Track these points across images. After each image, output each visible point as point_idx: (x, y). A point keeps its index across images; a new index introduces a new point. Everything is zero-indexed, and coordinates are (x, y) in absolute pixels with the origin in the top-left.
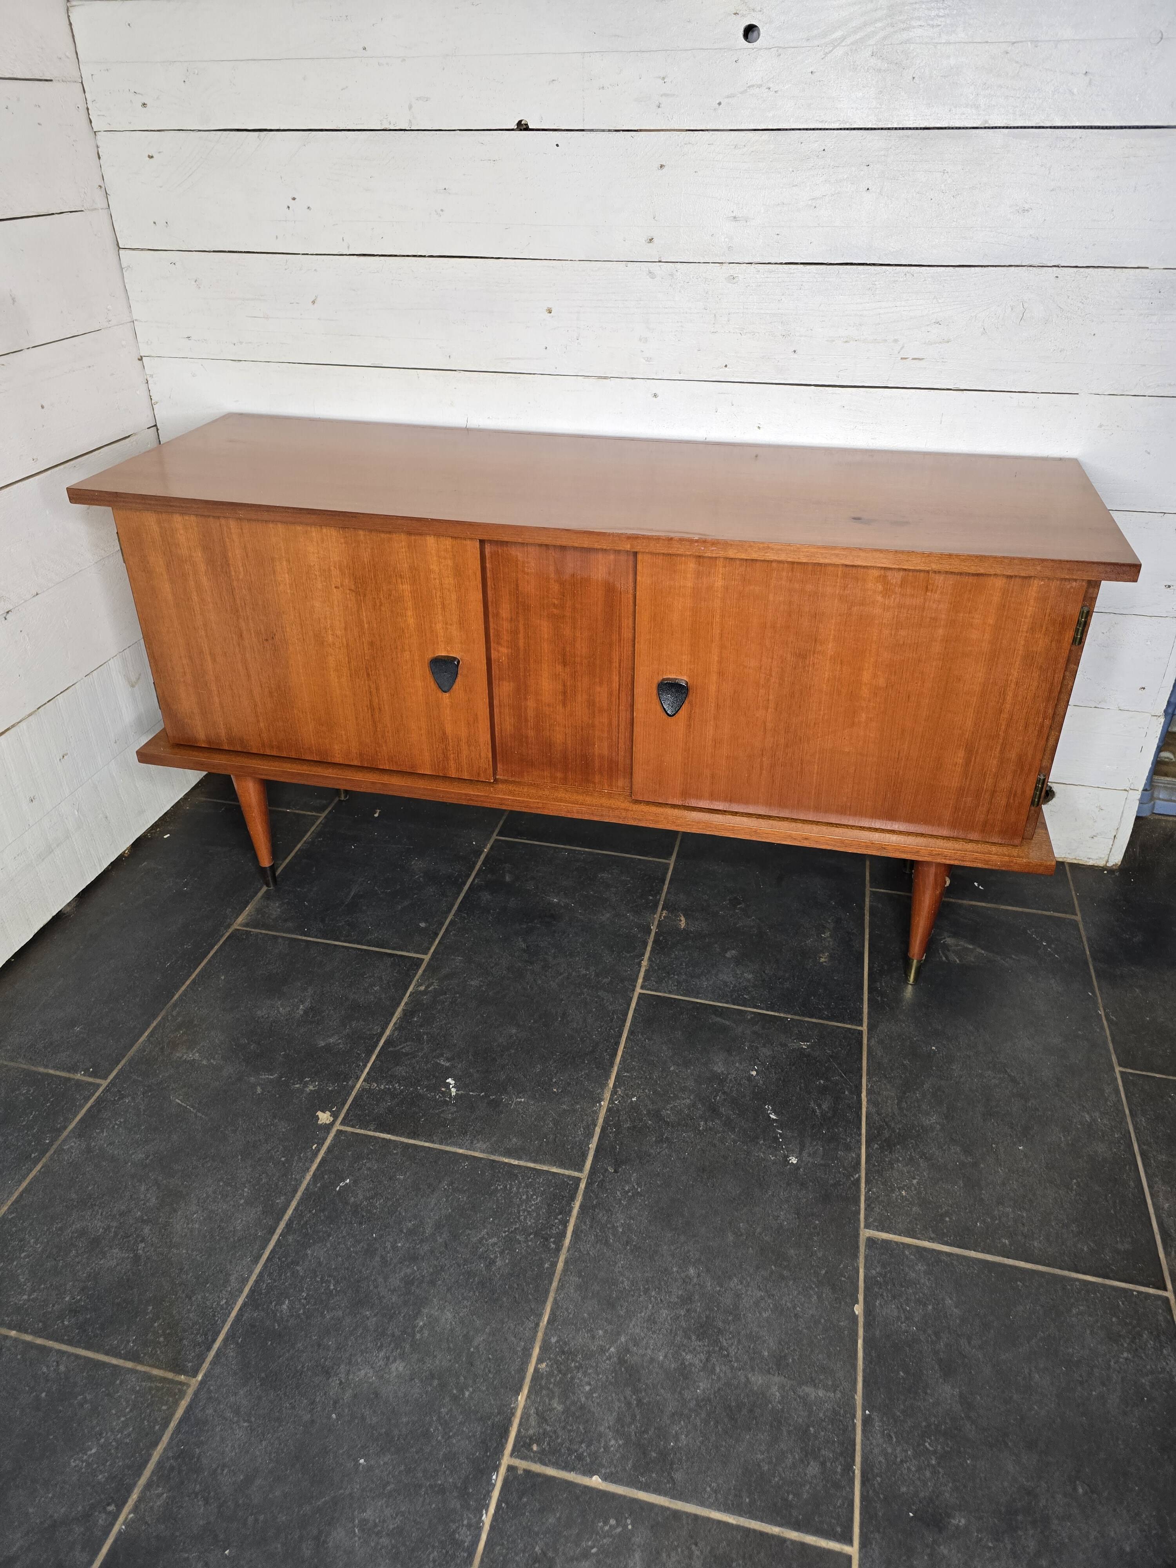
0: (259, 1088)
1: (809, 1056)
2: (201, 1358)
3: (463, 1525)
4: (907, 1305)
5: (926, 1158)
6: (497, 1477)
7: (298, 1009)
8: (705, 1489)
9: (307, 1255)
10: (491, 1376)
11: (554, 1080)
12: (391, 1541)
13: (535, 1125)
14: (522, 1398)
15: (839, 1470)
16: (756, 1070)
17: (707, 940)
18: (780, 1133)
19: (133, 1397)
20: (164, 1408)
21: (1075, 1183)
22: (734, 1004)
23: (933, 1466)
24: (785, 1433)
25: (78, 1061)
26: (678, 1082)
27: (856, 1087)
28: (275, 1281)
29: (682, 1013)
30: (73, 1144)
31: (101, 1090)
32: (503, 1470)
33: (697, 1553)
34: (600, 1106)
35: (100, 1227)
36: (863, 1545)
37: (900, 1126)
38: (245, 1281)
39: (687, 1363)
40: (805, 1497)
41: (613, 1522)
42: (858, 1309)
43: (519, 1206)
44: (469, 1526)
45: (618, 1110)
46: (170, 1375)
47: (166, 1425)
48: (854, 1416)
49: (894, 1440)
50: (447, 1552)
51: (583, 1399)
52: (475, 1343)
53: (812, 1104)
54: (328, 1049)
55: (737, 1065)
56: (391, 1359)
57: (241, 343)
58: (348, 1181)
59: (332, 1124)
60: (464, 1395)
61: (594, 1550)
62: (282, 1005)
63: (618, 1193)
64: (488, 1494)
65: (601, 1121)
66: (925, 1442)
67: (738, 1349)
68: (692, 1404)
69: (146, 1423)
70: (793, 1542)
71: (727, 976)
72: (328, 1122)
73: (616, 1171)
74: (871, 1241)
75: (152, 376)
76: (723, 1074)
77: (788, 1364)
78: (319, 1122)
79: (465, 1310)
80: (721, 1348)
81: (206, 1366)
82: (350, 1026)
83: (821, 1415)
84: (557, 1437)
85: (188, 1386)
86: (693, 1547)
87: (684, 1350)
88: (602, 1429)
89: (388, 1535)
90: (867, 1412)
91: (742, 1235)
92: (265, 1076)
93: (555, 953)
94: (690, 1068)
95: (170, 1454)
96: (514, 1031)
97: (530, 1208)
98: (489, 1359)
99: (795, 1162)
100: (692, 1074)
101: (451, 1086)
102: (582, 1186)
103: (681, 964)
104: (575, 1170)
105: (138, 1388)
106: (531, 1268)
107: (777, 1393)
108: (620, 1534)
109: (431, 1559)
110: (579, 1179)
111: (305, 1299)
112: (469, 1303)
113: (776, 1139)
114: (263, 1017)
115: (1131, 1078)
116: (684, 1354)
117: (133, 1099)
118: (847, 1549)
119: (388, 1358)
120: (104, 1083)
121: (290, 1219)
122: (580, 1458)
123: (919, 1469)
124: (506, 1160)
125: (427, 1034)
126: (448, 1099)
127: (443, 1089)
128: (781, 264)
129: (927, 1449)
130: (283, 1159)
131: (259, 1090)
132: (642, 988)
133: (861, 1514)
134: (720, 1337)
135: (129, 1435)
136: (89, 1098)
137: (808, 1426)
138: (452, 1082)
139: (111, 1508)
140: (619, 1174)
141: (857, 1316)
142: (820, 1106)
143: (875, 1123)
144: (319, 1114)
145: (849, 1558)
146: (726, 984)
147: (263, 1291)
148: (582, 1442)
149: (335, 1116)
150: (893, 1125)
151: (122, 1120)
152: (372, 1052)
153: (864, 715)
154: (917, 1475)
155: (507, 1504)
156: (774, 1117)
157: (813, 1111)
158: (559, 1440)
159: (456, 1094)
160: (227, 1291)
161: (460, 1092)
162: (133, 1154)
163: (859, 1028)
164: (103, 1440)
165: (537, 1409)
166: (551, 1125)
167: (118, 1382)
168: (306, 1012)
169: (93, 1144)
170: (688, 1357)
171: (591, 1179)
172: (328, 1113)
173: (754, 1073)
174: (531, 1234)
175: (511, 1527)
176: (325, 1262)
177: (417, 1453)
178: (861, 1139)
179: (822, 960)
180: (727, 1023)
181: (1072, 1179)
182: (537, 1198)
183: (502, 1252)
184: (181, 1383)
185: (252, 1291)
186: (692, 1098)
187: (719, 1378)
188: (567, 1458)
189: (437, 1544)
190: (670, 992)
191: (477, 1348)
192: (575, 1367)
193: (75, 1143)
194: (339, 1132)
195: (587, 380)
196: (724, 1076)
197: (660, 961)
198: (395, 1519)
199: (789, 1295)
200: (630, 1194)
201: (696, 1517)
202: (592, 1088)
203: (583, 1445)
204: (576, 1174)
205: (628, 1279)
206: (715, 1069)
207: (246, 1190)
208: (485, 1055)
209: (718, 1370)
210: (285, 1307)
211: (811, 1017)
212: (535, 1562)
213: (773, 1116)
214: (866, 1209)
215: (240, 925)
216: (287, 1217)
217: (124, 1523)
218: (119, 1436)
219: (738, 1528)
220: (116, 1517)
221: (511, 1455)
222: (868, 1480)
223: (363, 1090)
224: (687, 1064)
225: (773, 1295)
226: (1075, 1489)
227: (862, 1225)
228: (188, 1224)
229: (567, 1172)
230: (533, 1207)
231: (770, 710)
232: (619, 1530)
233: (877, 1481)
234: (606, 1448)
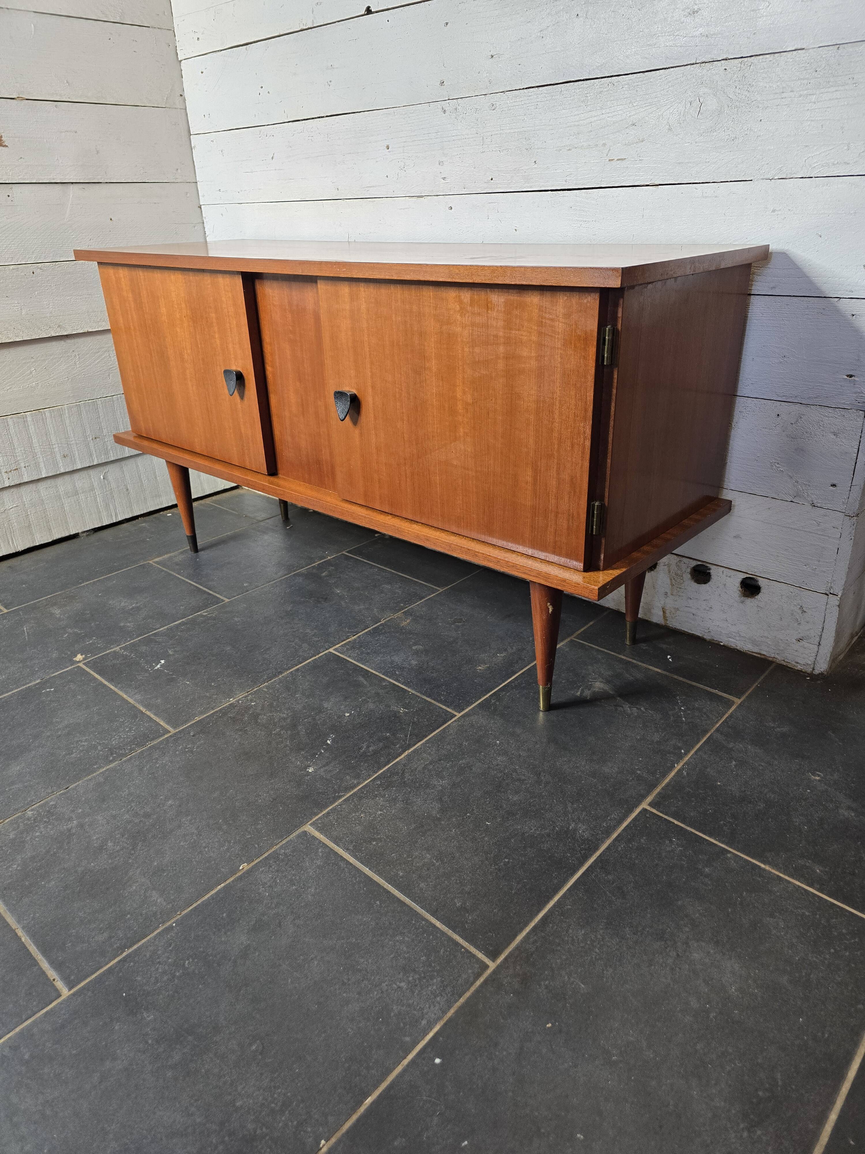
0: (67, 634)
1: (399, 718)
4: (281, 878)
5: (406, 802)
7: (131, 606)
11: (219, 679)
13: (179, 697)
15: (117, 946)
16: (351, 714)
17: (411, 636)
18: (321, 753)
21: (505, 862)
22: (383, 674)
23: (174, 976)
24: (111, 910)
25: (7, 599)
26: (292, 704)
27: (409, 745)
29: (341, 669)
34: (228, 700)
36: (75, 994)
37: (411, 778)
39: (105, 847)
40: (77, 949)
42: (244, 867)
43: (120, 731)
45: (236, 706)
48: (163, 923)
49: (170, 948)
51: (28, 839)
52: (14, 786)
53: (365, 744)
54: (122, 628)
55: (342, 706)
57: (243, 191)
58: (53, 689)
59: (79, 662)
62: (126, 602)
63: (181, 747)
65: (218, 709)
66: (188, 960)
67: (143, 854)
68: (80, 869)
70: (40, 968)
71: (399, 658)
72: (78, 660)
73: (194, 736)
74: (304, 834)
75: (205, 218)
76: (326, 708)
77: (161, 875)
78: (74, 659)
79: (28, 770)
80: (133, 849)
82: (146, 621)
83: (144, 912)
87: (112, 840)
88: (19, 857)
90: (174, 925)
91: (224, 796)
92: (76, 630)
93: (303, 617)
94: (309, 699)
97: (125, 734)
98: (11, 796)
99: (310, 771)
100: (306, 702)
101: (159, 664)
102: (166, 736)
103: (376, 644)
104: (172, 727)
106: (86, 764)
107: (135, 887)
110: (169, 732)
112: (35, 767)
113: (314, 754)
114: (110, 604)
115: (648, 816)
116: (110, 842)
117: (9, 621)
118: (64, 990)
120: (6, 611)
123: (164, 973)
124: (141, 708)
125: (180, 636)
126: (149, 669)
127: (153, 664)
128: (523, 89)
129: (184, 964)
130: (37, 669)
131: (66, 636)
132: (335, 649)
133: (97, 976)
134: (141, 843)
137: (129, 913)
138: (163, 662)
140: (194, 738)
141: (239, 870)
142: (368, 747)
143: (395, 770)
144: (79, 655)
145: (59, 996)
146: (392, 662)
149: (86, 658)
150: (407, 775)
152: (141, 636)
153: (461, 430)
154: (158, 975)
156: (329, 742)
157: (360, 748)
159: (158, 668)
161: (161, 668)
163: (456, 713)
166: (188, 700)
168: (133, 608)
170: (110, 844)
171: (175, 734)
172: (83, 656)
173: (348, 715)
174: (108, 748)
178: (373, 775)
179: (479, 668)
180: (365, 683)
181: (506, 858)
182: (134, 733)
183: (83, 749)
186: (289, 714)
187: (111, 864)
190: (349, 656)
191: (13, 789)
192: (45, 821)
194: (77, 666)
196: (325, 710)
197: (365, 639)
199: (211, 839)
200: (187, 750)
202: (236, 690)
204: (171, 729)
205: (129, 791)
206: (325, 704)
208: (197, 655)
209: (117, 859)
211: (430, 697)
214: (324, 815)
215: (156, 562)
222: (125, 961)
223: (115, 651)
224: (309, 696)
225: (201, 836)
227: (310, 822)
229: (166, 726)
230: (128, 735)
231: (405, 422)
233: (130, 964)
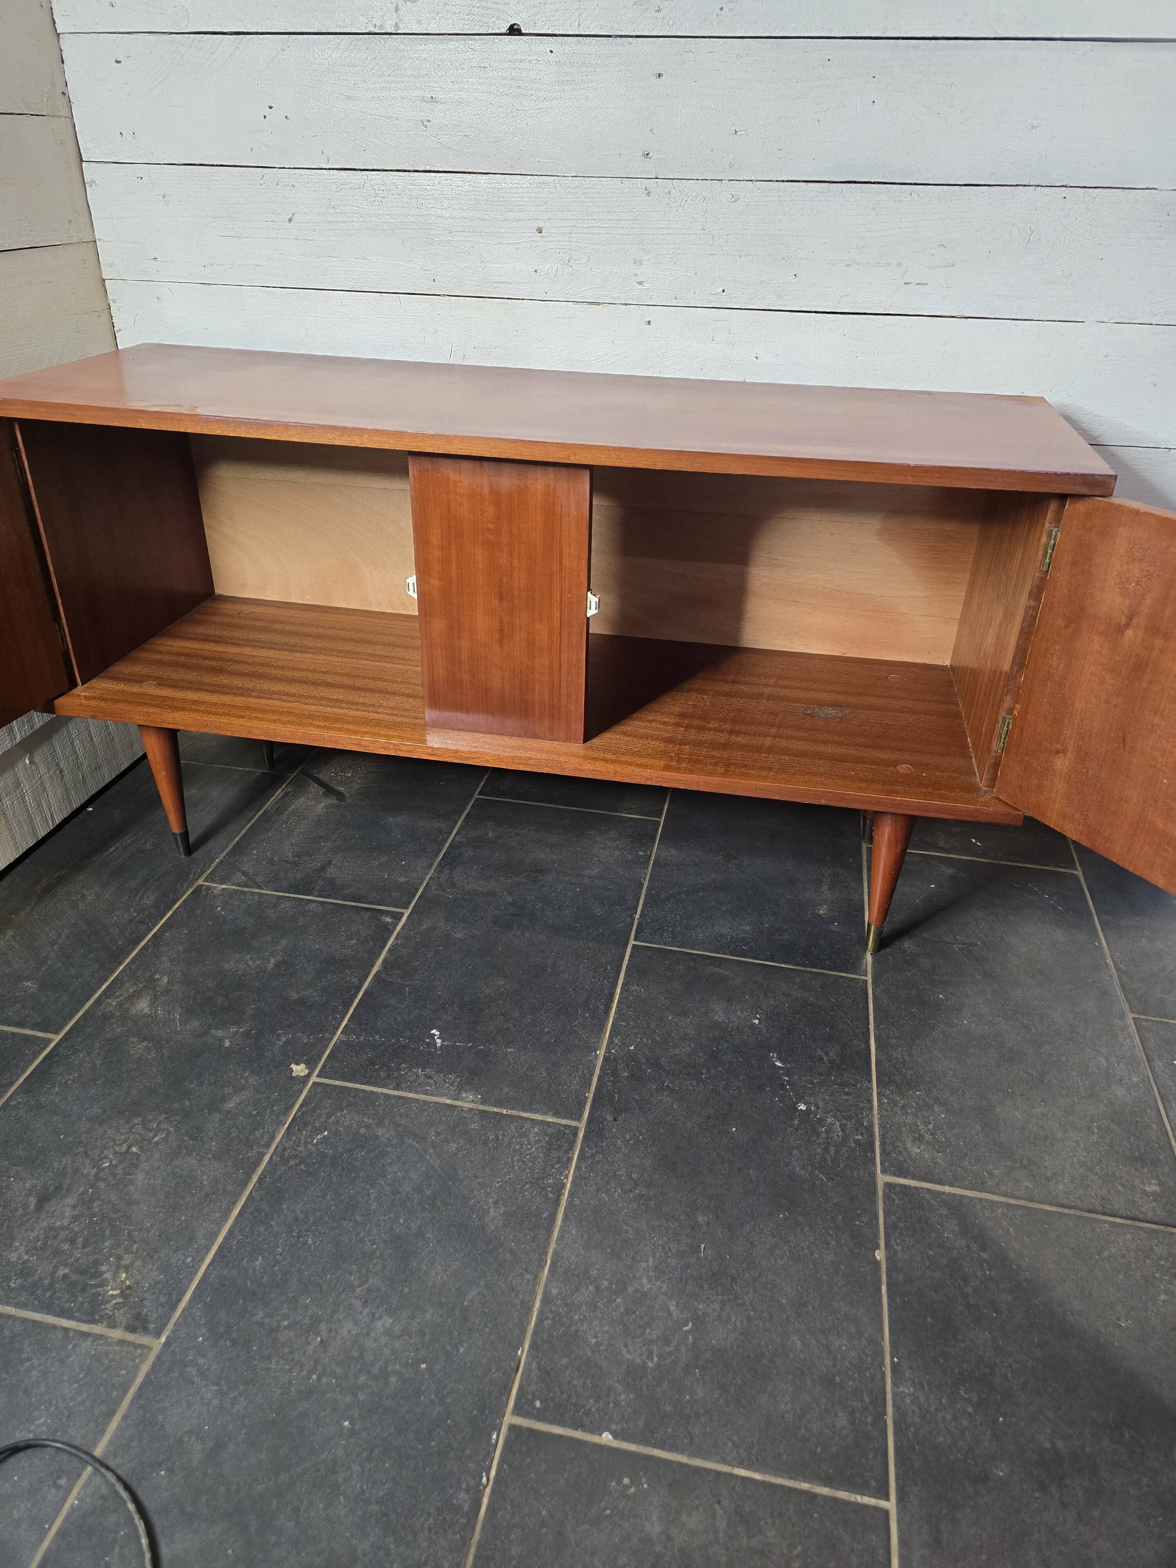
0: (227, 1041)
1: (813, 1005)
2: (166, 1318)
3: (461, 1489)
4: (931, 1249)
5: (940, 1103)
6: (498, 1436)
7: (269, 962)
8: (726, 1444)
9: (282, 1209)
10: (487, 1330)
11: (546, 1030)
12: (380, 1508)
13: (527, 1075)
14: (523, 1353)
15: (869, 1420)
16: (758, 1019)
17: (701, 894)
18: (787, 1081)
19: (88, 1361)
20: (123, 1372)
21: (1096, 1126)
22: (732, 955)
23: (970, 1414)
24: (809, 1383)
25: (27, 1017)
26: (677, 1031)
27: (863, 1034)
28: (247, 1237)
29: (678, 964)
30: (20, 1100)
31: (52, 1045)
32: (504, 1429)
33: (720, 1512)
34: (596, 1054)
35: (51, 1185)
36: (900, 1499)
37: (912, 1073)
38: (214, 1236)
39: (700, 1313)
40: (834, 1449)
41: (626, 1481)
42: (880, 1255)
43: (512, 1156)
44: (468, 1490)
45: (615, 1059)
46: (130, 1337)
47: (125, 1391)
48: (882, 1364)
49: (926, 1388)
50: (444, 1519)
51: (589, 1353)
52: (469, 1296)
53: (819, 1052)
54: (301, 1002)
55: (739, 1013)
56: (377, 1315)
57: (212, 265)
58: (326, 1133)
59: (308, 1076)
60: (458, 1351)
61: (608, 1512)
62: (251, 959)
63: (619, 1142)
64: (489, 1456)
65: (597, 1071)
66: (960, 1389)
67: (754, 1297)
68: (708, 1355)
69: (102, 1389)
70: (825, 1498)
71: (724, 928)
72: (303, 1074)
73: (615, 1120)
74: (889, 1186)
75: (114, 301)
76: (724, 1023)
77: (808, 1312)
78: (294, 1074)
79: (457, 1263)
80: (736, 1298)
81: (170, 1326)
82: (326, 979)
83: (847, 1364)
84: (562, 1393)
85: (150, 1349)
86: (716, 1506)
87: (696, 1300)
88: (611, 1382)
89: (377, 1502)
90: (896, 1360)
91: (752, 1181)
92: (233, 1029)
93: (542, 906)
94: (689, 1017)
95: (130, 1422)
96: (502, 982)
97: (525, 1157)
98: (485, 1312)
99: (804, 1109)
100: (691, 1023)
101: (436, 1037)
102: (581, 1135)
103: (675, 917)
104: (572, 1119)
105: (93, 1352)
106: (527, 1218)
107: (799, 1342)
108: (635, 1494)
109: (426, 1527)
110: (575, 1130)
111: (281, 1254)
112: (462, 1255)
113: (783, 1086)
114: (230, 970)
115: (1144, 1024)
116: (696, 1303)
117: (89, 1053)
118: (883, 1504)
119: (373, 1314)
120: (57, 1038)
121: (262, 1174)
122: (587, 1413)
123: (955, 1418)
124: (496, 1110)
125: (408, 985)
126: (433, 1050)
127: (427, 1040)
128: (783, 181)
129: (962, 1396)
130: (254, 1112)
131: (227, 1044)
132: (635, 940)
133: (896, 1465)
134: (734, 1286)
135: (83, 1402)
136: (40, 1053)
137: (834, 1376)
138: (437, 1033)
139: (62, 1482)
140: (618, 1123)
141: (879, 1262)
142: (827, 1053)
143: (885, 1069)
144: (293, 1066)
145: (886, 1513)
146: (722, 936)
147: (234, 1248)
148: (590, 1397)
149: (311, 1067)
150: (904, 1071)
151: (76, 1075)
152: (350, 1005)
154: (953, 1424)
155: (510, 1465)
156: (780, 1065)
157: (820, 1059)
158: (565, 1396)
159: (442, 1045)
160: (193, 1248)
161: (445, 1043)
162: (87, 1109)
163: (863, 978)
164: (52, 1409)
165: (539, 1363)
166: (544, 1074)
167: (70, 1346)
168: (277, 965)
169: (43, 1099)
170: (701, 1306)
171: (590, 1128)
172: (303, 1066)
173: (757, 1022)
174: (527, 1183)
175: (514, 1489)
176: (302, 1216)
177: (408, 1412)
178: (872, 1086)
179: (821, 912)
180: (728, 973)
181: (1092, 1122)
182: (531, 1148)
183: (496, 1203)
184: (141, 1346)
185: (221, 1248)
186: (692, 1046)
187: (735, 1329)
188: (574, 1414)
189: (432, 1510)
190: (665, 944)
191: (471, 1301)
192: (580, 1319)
193: (23, 1099)
194: (315, 1084)
195: (578, 306)
196: (726, 1025)
197: (653, 914)
198: (384, 1484)
199: (805, 1242)
200: (631, 1142)
201: (718, 1474)
202: (587, 1037)
203: (591, 1401)
204: (573, 1123)
205: (633, 1227)
206: (716, 1018)
207: (213, 1144)
208: (472, 1007)
209: (733, 1319)
210: (258, 1263)
211: (814, 967)
212: (542, 1527)
213: (778, 1064)
214: (881, 1155)
215: (205, 881)
216: (259, 1171)
217: (77, 1498)
218: (71, 1404)
219: (764, 1483)
220: (69, 1492)
221: (513, 1413)
222: (901, 1430)
223: (340, 1042)
224: (685, 1013)
225: (788, 1242)
226: (1122, 1435)
227: (879, 1171)
228: (149, 1180)
229: (564, 1122)
230: (528, 1157)
232: (632, 1490)
233: (911, 1431)
234: (616, 1404)
